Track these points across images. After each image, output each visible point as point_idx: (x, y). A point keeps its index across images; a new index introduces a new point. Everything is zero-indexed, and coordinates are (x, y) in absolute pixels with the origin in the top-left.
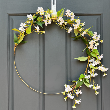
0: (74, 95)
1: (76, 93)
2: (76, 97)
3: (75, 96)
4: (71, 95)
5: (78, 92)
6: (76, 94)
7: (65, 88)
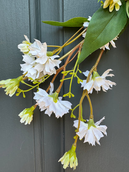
0: (69, 94)
1: (83, 83)
2: (80, 105)
3: (74, 102)
4: (56, 94)
5: (91, 82)
6: (79, 90)
7: (25, 58)
